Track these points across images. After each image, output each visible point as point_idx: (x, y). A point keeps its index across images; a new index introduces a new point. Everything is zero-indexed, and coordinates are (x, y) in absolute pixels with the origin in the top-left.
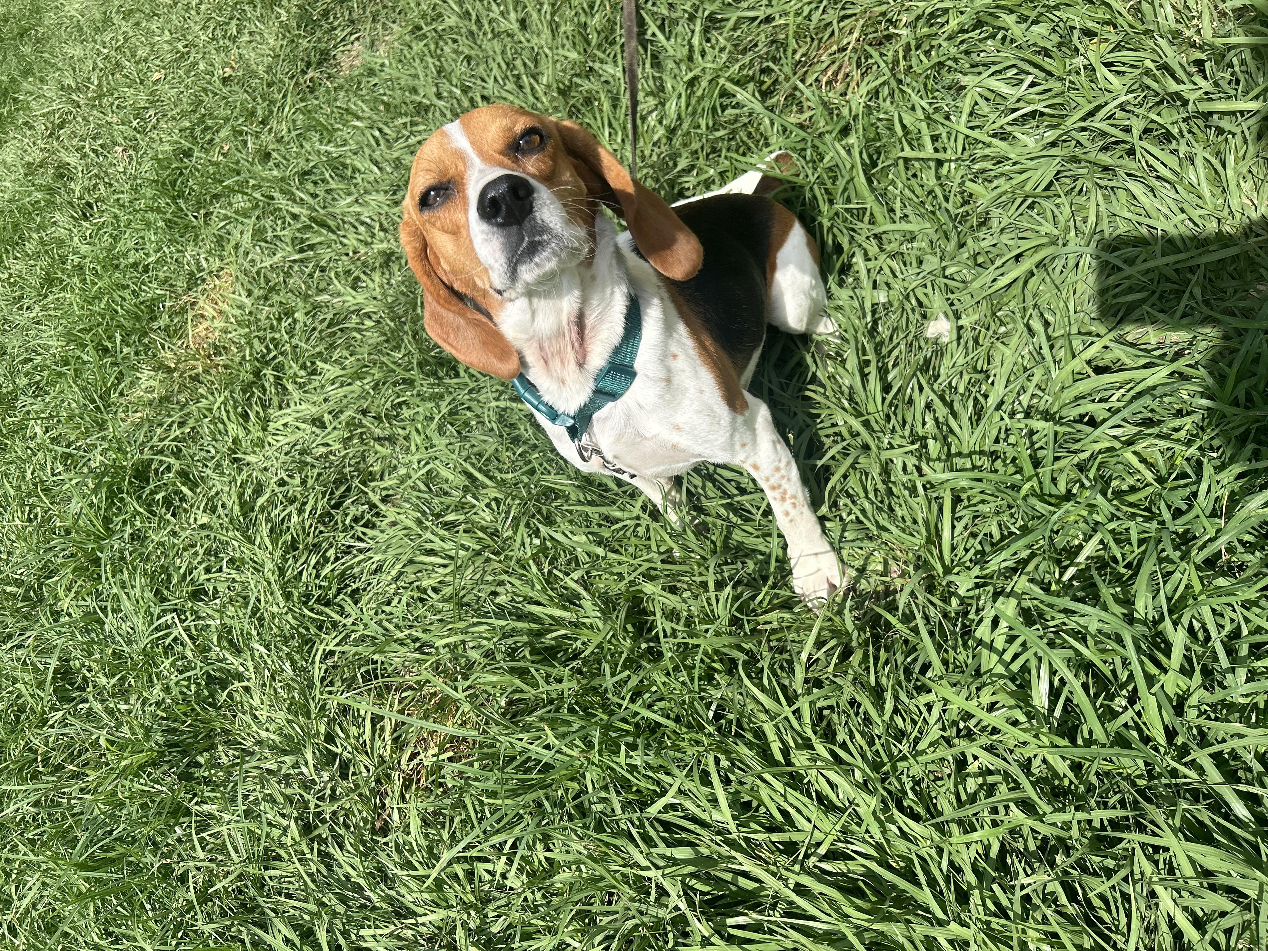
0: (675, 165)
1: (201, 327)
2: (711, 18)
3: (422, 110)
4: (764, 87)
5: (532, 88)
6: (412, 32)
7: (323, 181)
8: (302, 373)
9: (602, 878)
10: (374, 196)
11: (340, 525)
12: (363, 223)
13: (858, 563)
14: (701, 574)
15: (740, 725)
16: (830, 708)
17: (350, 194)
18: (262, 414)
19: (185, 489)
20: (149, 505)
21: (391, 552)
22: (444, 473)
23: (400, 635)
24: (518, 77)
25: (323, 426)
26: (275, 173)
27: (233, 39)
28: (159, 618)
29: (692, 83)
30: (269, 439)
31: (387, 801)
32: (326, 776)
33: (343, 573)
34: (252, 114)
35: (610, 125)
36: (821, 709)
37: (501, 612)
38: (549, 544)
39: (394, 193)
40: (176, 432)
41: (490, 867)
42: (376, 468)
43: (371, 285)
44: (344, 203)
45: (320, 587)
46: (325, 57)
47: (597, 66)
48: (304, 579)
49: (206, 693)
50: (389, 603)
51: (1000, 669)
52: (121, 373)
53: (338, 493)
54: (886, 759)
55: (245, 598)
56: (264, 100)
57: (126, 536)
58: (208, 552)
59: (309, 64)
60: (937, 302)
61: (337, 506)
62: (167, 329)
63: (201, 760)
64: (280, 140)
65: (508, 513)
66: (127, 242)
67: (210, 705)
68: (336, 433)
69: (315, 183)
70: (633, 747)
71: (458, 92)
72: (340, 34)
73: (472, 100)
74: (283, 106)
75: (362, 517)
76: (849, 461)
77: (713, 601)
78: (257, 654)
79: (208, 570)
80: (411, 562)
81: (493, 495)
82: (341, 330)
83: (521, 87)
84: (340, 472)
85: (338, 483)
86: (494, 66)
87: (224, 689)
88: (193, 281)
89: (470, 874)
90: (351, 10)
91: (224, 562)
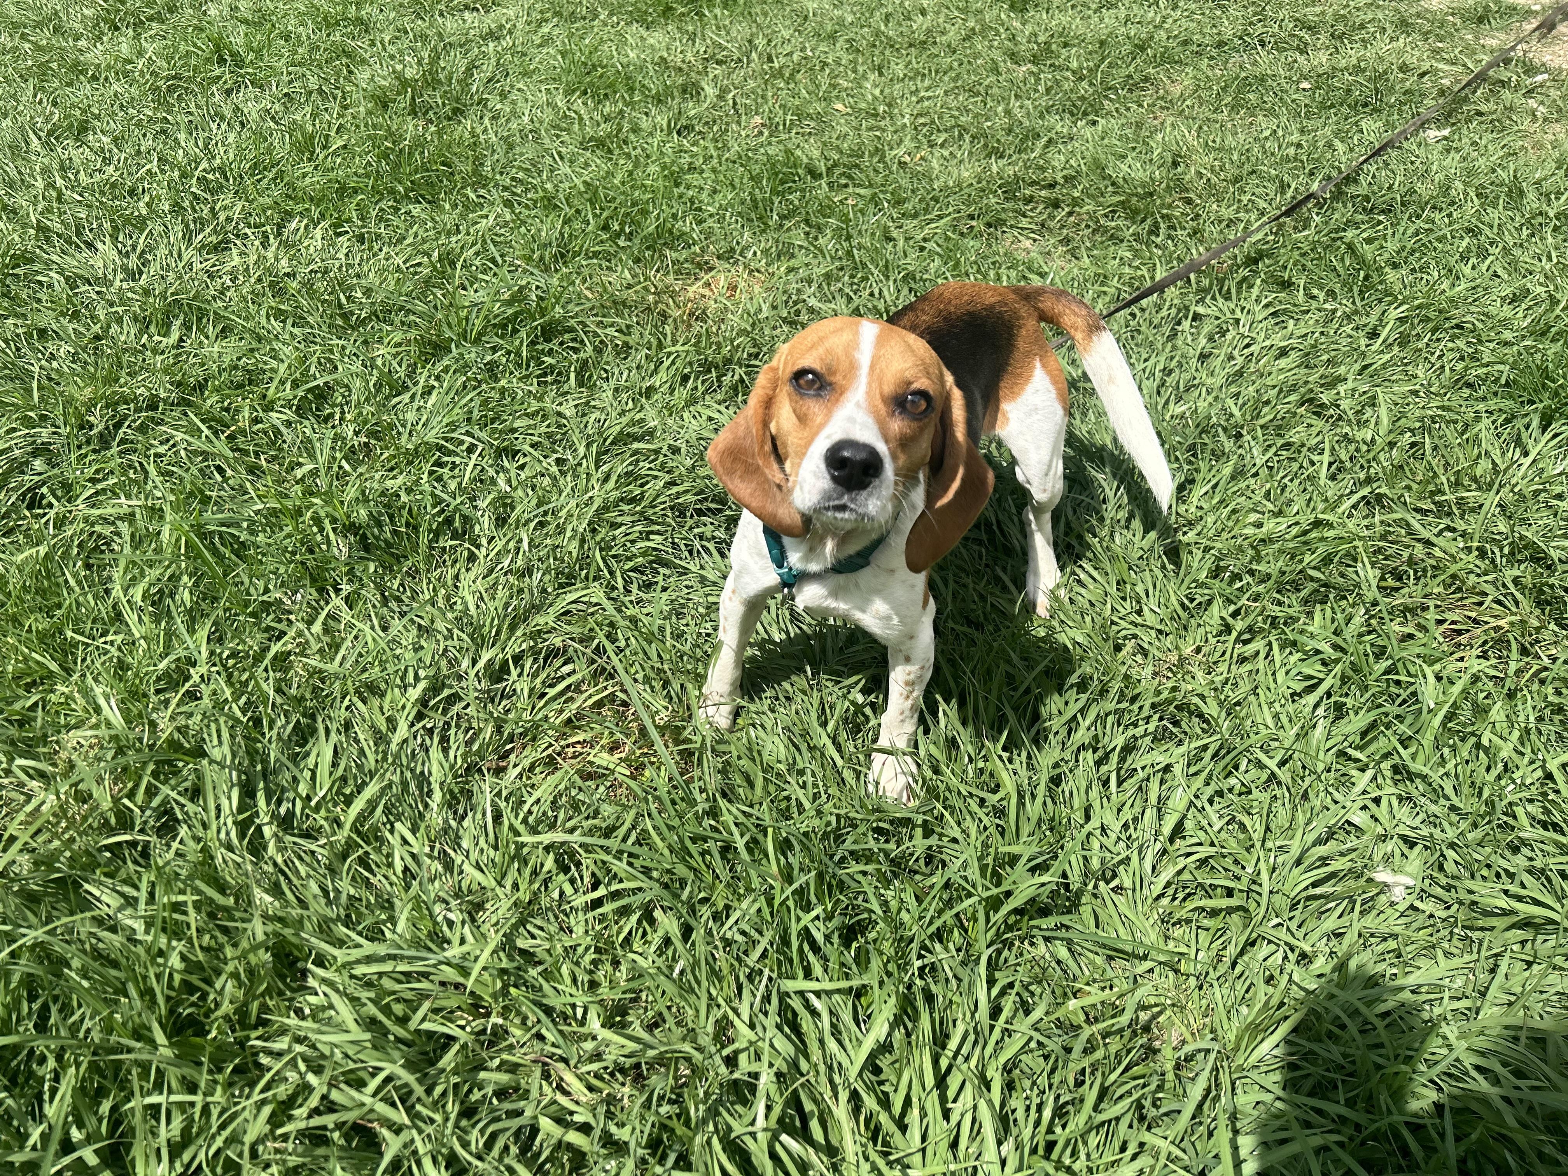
2: (1379, 497)
4: (1383, 584)
5: (1167, 402)
20: (532, 357)
30: (686, 415)
31: (515, 756)
32: (480, 684)
34: (898, 202)
35: (1215, 486)
40: (614, 332)
46: (997, 225)
47: (1247, 438)
48: (617, 532)
55: (544, 496)
57: (487, 357)
58: (549, 435)
59: (981, 218)
60: (1414, 866)
64: (909, 239)
67: (425, 538)
70: (826, 919)
72: (1024, 223)
74: (932, 221)
78: (515, 542)
87: (454, 538)
88: (728, 255)
90: (1051, 217)
91: (555, 456)
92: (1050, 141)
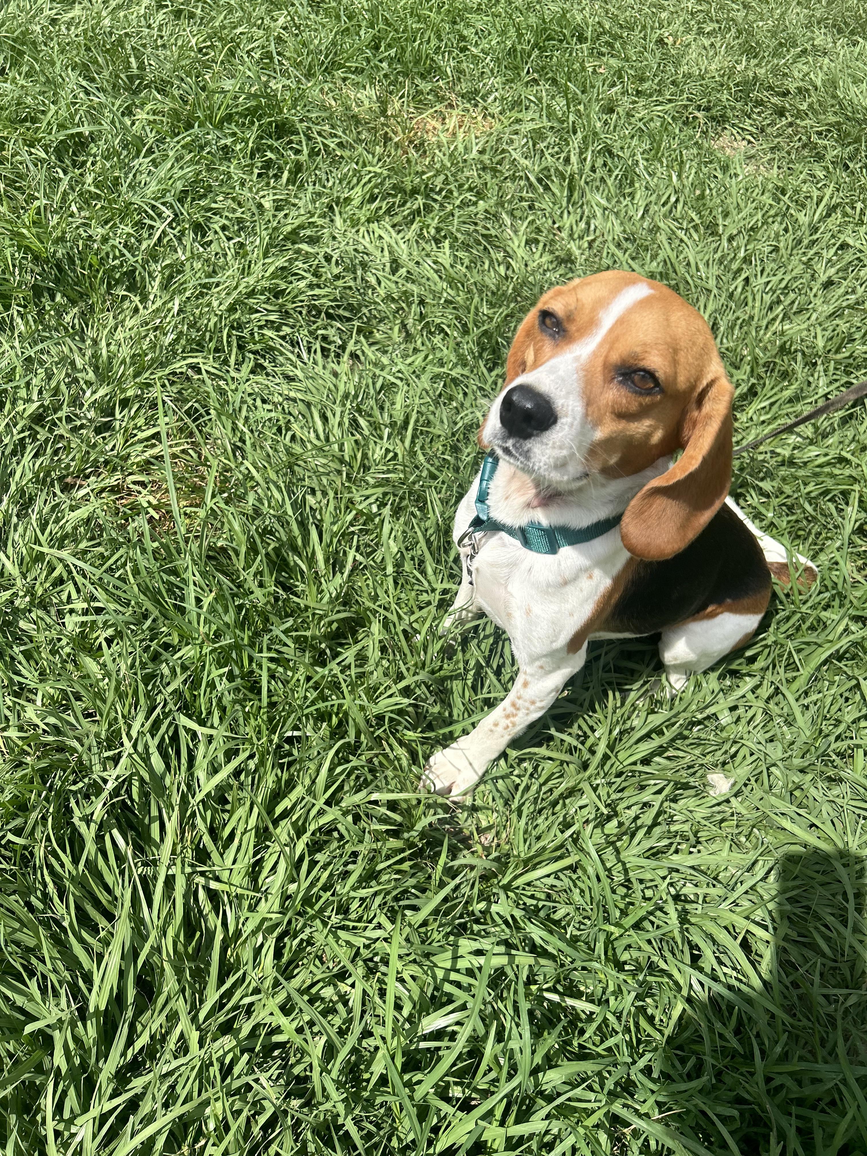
0: (762, 480)
1: (434, 123)
3: (712, 229)
5: (774, 319)
6: (777, 188)
7: (610, 170)
8: (433, 231)
9: (104, 701)
10: (617, 223)
11: (314, 327)
12: (588, 224)
13: (479, 802)
14: (408, 669)
15: (290, 764)
16: (342, 837)
17: (608, 200)
18: (381, 212)
19: (286, 175)
20: (258, 149)
21: (309, 383)
22: (399, 399)
23: (240, 424)
24: (779, 302)
25: (394, 271)
26: (599, 124)
27: (700, 32)
28: (163, 204)
29: (842, 460)
30: (362, 229)
31: (93, 478)
32: (91, 414)
33: (272, 349)
34: (642, 80)
35: (772, 404)
36: (336, 829)
37: (299, 505)
38: (377, 520)
39: (626, 240)
40: (332, 144)
41: (74, 595)
42: (378, 336)
43: (537, 256)
44: (599, 198)
45: (252, 334)
46: (720, 120)
47: (820, 368)
48: (253, 316)
49: (117, 276)
50: (264, 401)
51: (440, 974)
52: (363, 70)
53: (341, 312)
54: (317, 907)
55: (214, 271)
56: (659, 84)
57: (223, 142)
58: (240, 221)
59: (708, 109)
60: (743, 771)
61: (329, 316)
62: (419, 92)
63: (58, 298)
64: (629, 115)
65: (389, 471)
66: (480, 22)
67: (109, 283)
68: (393, 286)
69: (605, 165)
70: (231, 677)
71: (742, 254)
72: (747, 124)
73: (740, 270)
74: (661, 103)
75: (330, 343)
76: (566, 757)
77: (389, 693)
78: (170, 305)
79: (224, 228)
80: (308, 405)
81: (398, 451)
82: (485, 248)
83: (771, 308)
84: (360, 306)
85: (350, 308)
86: (780, 276)
87: (128, 289)
88: (471, 96)
89: (60, 581)
90: (772, 124)
91: (237, 239)
92: (804, 51)
